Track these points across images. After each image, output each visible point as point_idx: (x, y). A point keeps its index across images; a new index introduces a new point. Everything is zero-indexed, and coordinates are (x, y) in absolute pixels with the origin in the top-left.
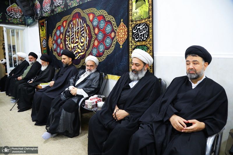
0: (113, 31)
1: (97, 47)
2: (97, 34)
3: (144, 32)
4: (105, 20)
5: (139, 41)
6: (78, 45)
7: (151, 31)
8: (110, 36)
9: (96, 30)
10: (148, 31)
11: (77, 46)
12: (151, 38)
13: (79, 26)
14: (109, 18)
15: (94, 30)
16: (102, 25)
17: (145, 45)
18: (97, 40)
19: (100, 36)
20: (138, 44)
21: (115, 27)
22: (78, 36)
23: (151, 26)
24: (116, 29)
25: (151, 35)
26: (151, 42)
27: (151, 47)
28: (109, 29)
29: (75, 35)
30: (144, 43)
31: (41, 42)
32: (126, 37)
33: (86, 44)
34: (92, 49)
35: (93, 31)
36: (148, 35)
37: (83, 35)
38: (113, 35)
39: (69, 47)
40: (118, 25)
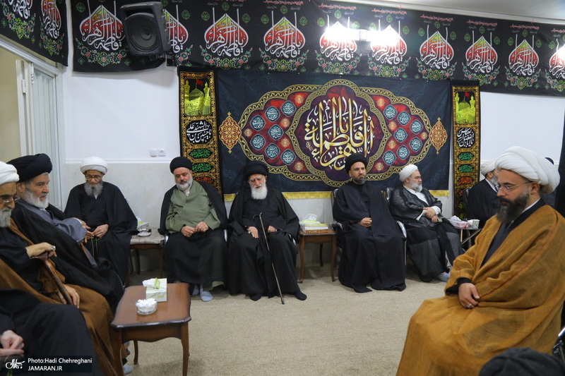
0: (424, 130)
1: (395, 151)
2: (394, 131)
3: (469, 138)
4: (410, 114)
5: (463, 147)
6: (346, 145)
7: (477, 138)
8: (420, 137)
9: (393, 126)
10: (474, 138)
11: (344, 146)
12: (477, 145)
13: (348, 110)
14: (417, 111)
15: (387, 124)
16: (404, 119)
17: (470, 153)
18: (394, 140)
19: (401, 135)
20: (463, 150)
21: (428, 126)
22: (345, 128)
23: (477, 132)
24: (429, 130)
25: (477, 143)
26: (477, 150)
27: (477, 155)
28: (416, 127)
29: (337, 126)
30: (468, 150)
31: (184, 127)
32: (444, 141)
33: (368, 145)
34: (383, 153)
35: (385, 125)
36: (474, 142)
37: (360, 128)
38: (424, 136)
39: (315, 147)
40: (433, 123)
